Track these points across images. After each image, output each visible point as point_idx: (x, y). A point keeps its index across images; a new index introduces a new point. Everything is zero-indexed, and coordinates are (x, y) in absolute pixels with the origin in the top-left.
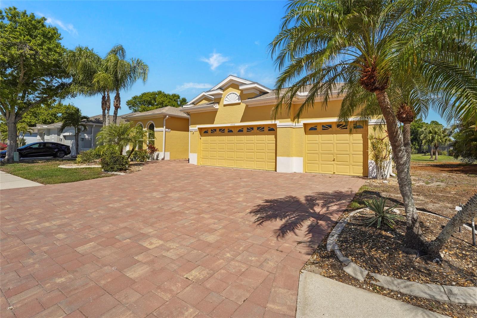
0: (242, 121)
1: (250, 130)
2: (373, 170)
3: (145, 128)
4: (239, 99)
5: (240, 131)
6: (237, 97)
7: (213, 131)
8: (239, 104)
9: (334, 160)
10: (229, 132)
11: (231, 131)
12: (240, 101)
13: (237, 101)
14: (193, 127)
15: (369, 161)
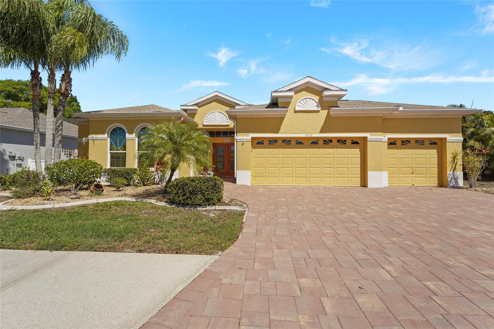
0: (321, 132)
1: (328, 142)
2: (451, 180)
3: (131, 133)
4: (317, 106)
5: (315, 143)
6: (316, 104)
7: (273, 142)
8: (318, 111)
9: (412, 173)
10: (297, 143)
11: (301, 143)
12: (320, 109)
13: (316, 109)
14: (243, 136)
15: (448, 173)
